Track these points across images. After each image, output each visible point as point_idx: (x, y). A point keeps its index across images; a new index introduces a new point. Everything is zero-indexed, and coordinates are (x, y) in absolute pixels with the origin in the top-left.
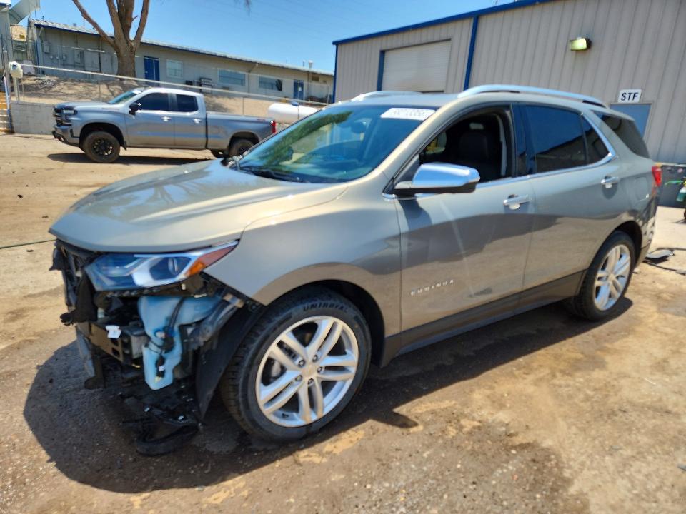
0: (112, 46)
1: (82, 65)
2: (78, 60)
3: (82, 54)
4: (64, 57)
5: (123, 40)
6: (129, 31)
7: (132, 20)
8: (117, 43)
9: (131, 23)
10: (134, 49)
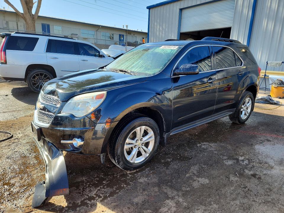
0: (22, 17)
2: (5, 26)
3: (7, 23)
5: (28, 14)
6: (31, 9)
7: (33, 4)
8: (25, 15)
10: (34, 19)
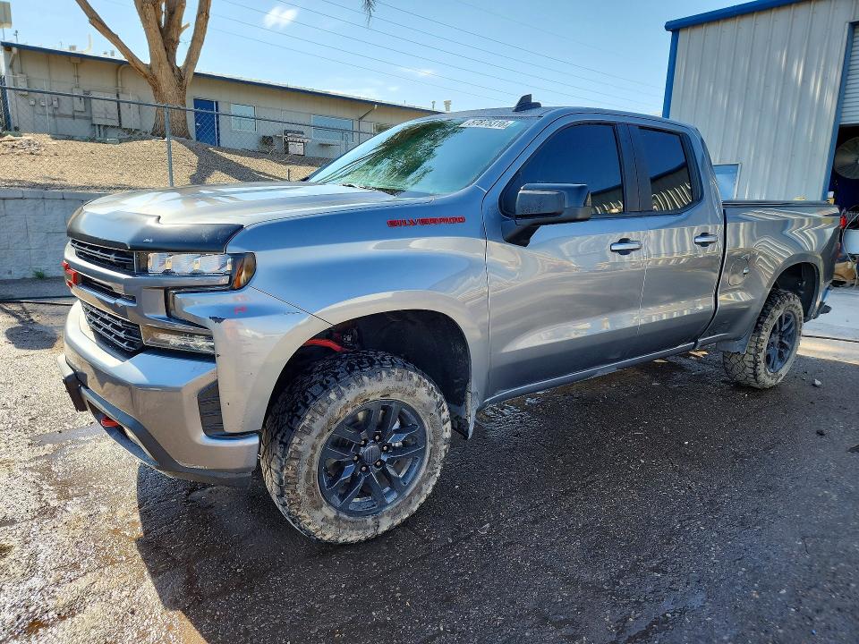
0: (146, 77)
1: (87, 114)
4: (55, 103)
5: (166, 66)
6: (175, 50)
7: (180, 30)
8: (155, 71)
9: (178, 36)
10: (184, 82)
